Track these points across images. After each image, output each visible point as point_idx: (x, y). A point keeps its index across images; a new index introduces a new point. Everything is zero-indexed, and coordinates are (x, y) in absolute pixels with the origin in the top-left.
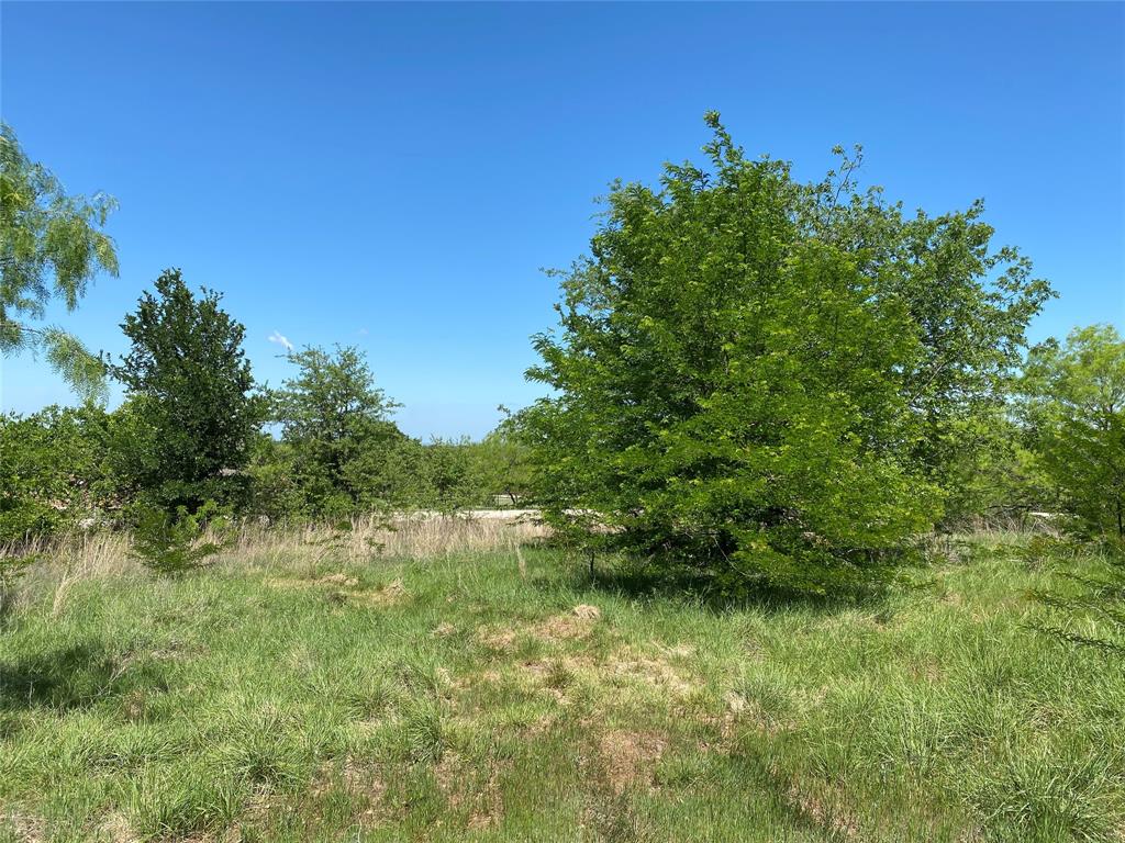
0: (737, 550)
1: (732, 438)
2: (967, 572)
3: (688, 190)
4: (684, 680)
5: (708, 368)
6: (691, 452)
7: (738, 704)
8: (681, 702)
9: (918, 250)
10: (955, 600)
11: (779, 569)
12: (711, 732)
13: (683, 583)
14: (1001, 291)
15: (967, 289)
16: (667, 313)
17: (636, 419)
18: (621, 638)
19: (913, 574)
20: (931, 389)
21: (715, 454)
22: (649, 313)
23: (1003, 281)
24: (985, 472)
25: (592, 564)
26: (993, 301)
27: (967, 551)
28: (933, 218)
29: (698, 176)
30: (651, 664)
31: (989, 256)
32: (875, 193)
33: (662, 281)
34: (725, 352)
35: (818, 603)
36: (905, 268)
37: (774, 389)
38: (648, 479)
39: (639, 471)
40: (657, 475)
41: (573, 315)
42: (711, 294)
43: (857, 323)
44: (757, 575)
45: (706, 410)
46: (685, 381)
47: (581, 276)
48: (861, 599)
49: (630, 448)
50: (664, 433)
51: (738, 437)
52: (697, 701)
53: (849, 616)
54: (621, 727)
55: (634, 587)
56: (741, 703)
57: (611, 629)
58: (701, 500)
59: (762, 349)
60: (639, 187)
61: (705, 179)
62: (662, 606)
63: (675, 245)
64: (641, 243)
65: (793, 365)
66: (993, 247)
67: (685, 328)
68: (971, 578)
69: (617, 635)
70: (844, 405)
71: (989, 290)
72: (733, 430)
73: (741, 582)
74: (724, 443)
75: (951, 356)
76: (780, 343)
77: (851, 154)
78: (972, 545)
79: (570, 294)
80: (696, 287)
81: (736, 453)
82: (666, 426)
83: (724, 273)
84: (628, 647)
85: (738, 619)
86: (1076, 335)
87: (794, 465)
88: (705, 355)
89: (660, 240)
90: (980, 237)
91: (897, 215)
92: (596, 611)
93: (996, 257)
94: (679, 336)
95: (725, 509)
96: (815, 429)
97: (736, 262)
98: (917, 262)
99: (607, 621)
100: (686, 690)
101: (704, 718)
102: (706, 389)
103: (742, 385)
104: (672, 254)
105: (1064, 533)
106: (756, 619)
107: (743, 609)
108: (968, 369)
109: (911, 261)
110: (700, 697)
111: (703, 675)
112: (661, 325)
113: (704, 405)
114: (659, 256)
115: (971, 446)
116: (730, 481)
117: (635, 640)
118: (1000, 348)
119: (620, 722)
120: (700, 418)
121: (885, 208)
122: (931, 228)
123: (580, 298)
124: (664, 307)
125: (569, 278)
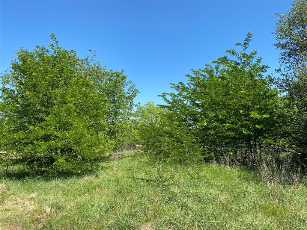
0: (55, 162)
1: (55, 129)
2: (119, 162)
3: (43, 54)
4: (32, 205)
5: (48, 107)
6: (41, 133)
7: (48, 210)
8: (30, 212)
9: (110, 79)
10: (115, 170)
11: (67, 166)
12: (38, 221)
13: (37, 173)
14: (129, 92)
15: (121, 90)
16: (35, 90)
17: (23, 122)
18: (12, 194)
19: (104, 164)
20: (112, 115)
21: (49, 133)
22: (28, 89)
23: (129, 89)
24: (126, 136)
25: (7, 169)
26: (127, 94)
27: (120, 156)
28: (113, 72)
29: (47, 51)
30: (21, 201)
31: (126, 83)
32: (99, 63)
33: (33, 80)
34: (54, 103)
35: (78, 175)
36: (107, 83)
37: (68, 115)
38: (26, 142)
39: (23, 139)
40: (29, 140)
41: (4, 88)
42: (49, 86)
43: (92, 98)
44: (61, 169)
45: (47, 120)
46: (40, 111)
47: (8, 75)
48: (90, 172)
49: (20, 132)
50: (32, 127)
51: (57, 128)
52: (35, 211)
53: (87, 178)
54: (5, 225)
55: (20, 176)
56: (49, 209)
57: (9, 191)
58: (44, 148)
59: (65, 103)
60: (26, 51)
61: (49, 52)
62: (29, 181)
63: (38, 70)
64: (26, 68)
65: (74, 108)
66: (127, 80)
67: (41, 96)
68: (120, 164)
69: (11, 193)
70: (87, 120)
71: (127, 92)
72: (55, 127)
73: (56, 171)
74: (52, 131)
75: (117, 107)
76: (70, 102)
77: (94, 52)
78: (122, 155)
79: (3, 80)
80: (44, 83)
81: (55, 133)
82: (33, 125)
83: (54, 80)
84: (14, 197)
85: (53, 183)
86: (146, 104)
87: (73, 136)
88: (47, 104)
89: (32, 68)
90: (124, 78)
91: (105, 69)
92: (4, 186)
93: (127, 83)
94: (39, 98)
95: (52, 150)
96: (79, 126)
97: (57, 77)
98: (109, 83)
99: (8, 189)
100: (32, 208)
101: (36, 216)
102: (47, 114)
103: (58, 113)
104: (37, 72)
105: (142, 150)
106: (59, 182)
107: (55, 179)
108: (121, 111)
109: (108, 82)
110: (36, 210)
111: (38, 202)
112: (32, 94)
113: (46, 119)
114: (32, 73)
115: (122, 129)
116: (53, 142)
117: (17, 194)
118: (128, 105)
119: (5, 223)
120: (45, 122)
121: (102, 67)
122: (113, 74)
123: (7, 82)
124: (34, 88)
125: (3, 75)
